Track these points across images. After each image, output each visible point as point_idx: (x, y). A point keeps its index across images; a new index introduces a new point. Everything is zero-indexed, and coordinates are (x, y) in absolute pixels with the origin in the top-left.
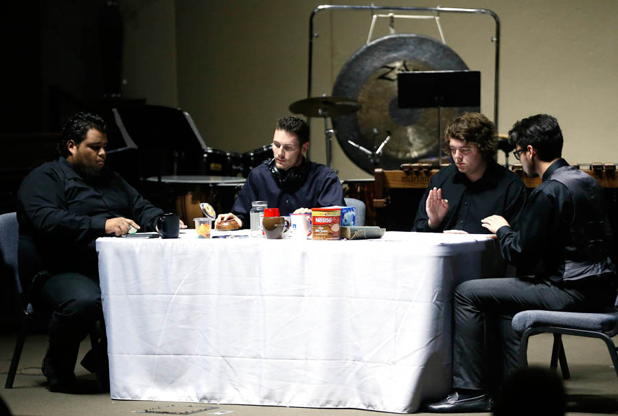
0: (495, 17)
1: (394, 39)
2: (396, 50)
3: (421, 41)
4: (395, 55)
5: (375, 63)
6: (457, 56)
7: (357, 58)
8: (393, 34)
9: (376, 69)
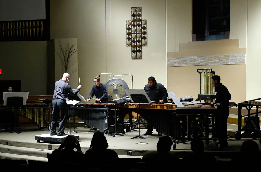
0: (132, 75)
1: (114, 79)
2: (114, 81)
3: (119, 79)
4: (114, 82)
5: (111, 83)
6: (125, 82)
7: (108, 82)
8: (114, 78)
9: (111, 85)
